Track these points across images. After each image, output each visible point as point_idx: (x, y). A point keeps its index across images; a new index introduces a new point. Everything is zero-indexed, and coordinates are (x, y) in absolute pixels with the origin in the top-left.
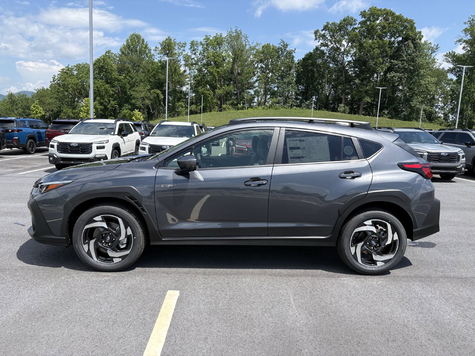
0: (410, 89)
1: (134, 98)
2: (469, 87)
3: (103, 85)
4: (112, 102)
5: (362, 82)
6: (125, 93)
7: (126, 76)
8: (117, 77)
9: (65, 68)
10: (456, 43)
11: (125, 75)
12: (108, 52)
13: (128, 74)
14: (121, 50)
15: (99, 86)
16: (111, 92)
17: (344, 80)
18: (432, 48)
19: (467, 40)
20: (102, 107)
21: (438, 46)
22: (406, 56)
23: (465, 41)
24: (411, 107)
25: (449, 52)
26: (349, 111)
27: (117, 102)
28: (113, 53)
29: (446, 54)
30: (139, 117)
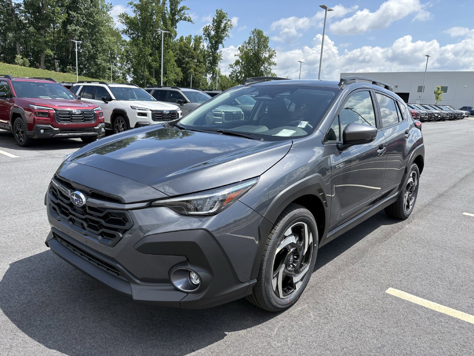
0: (93, 45)
2: (144, 50)
5: (38, 31)
10: (128, 5)
17: (15, 25)
18: (106, 6)
19: (137, 4)
21: (111, 4)
22: (84, 9)
23: (135, 5)
24: (97, 64)
25: (123, 13)
26: (29, 64)
29: (120, 15)
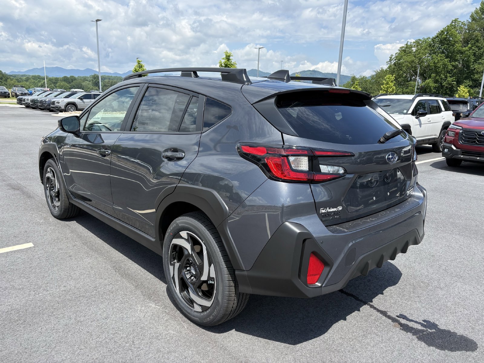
1: (477, 73)
3: (442, 60)
4: (449, 79)
6: (468, 67)
7: (471, 47)
8: (460, 48)
9: (404, 46)
11: (471, 45)
12: (455, 21)
13: (475, 43)
14: (472, 16)
15: (436, 61)
16: (450, 67)
20: (437, 85)
27: (455, 78)
28: (460, 22)
30: (463, 94)
